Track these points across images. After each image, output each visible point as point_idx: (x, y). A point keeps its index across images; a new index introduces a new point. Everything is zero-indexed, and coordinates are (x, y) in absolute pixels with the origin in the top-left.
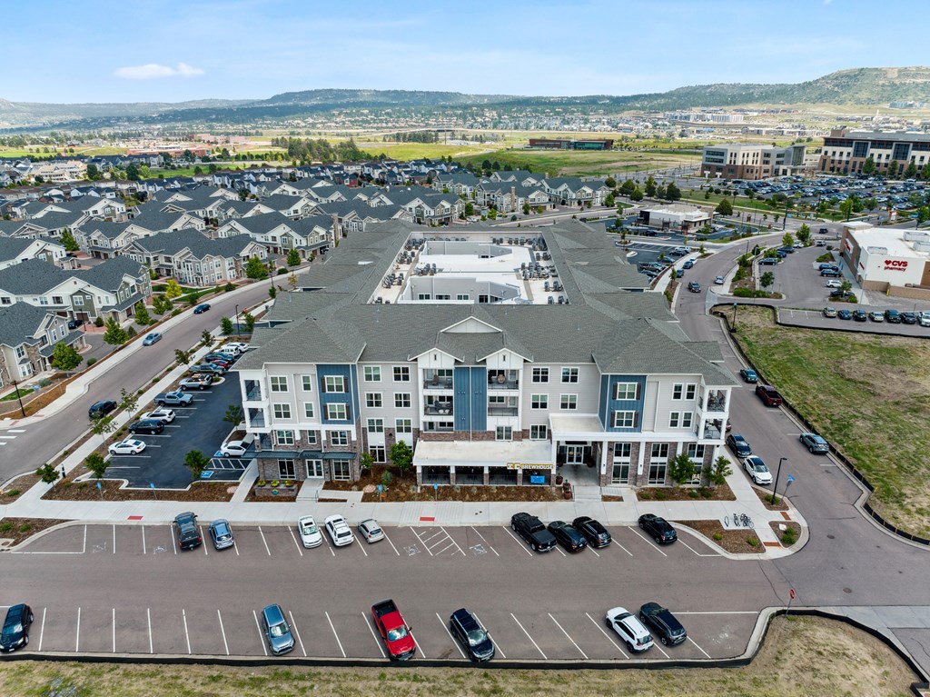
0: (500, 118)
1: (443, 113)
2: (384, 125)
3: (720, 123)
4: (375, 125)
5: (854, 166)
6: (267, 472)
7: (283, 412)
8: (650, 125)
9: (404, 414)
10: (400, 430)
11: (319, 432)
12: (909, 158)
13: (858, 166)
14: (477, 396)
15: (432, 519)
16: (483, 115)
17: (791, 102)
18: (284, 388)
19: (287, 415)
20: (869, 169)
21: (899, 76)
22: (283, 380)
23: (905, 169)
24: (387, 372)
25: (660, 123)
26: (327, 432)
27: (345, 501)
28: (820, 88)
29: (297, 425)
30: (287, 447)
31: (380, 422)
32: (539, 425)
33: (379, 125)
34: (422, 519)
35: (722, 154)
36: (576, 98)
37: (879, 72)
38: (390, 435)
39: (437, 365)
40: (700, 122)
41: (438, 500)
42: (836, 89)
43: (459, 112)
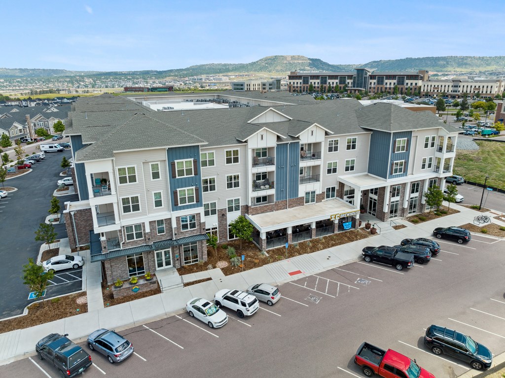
0: (95, 82)
1: (58, 80)
2: (18, 88)
3: (218, 81)
4: (11, 88)
5: (304, 89)
6: (114, 273)
7: (132, 205)
8: (183, 84)
9: (235, 194)
10: (230, 209)
11: (169, 220)
12: (328, 83)
13: (305, 88)
14: (292, 168)
15: (299, 272)
16: (84, 81)
17: (248, 71)
18: (133, 179)
19: (136, 208)
20: (311, 90)
21: (292, 59)
22: (132, 170)
23: (327, 89)
24: (220, 157)
25: (187, 82)
26: (178, 218)
27: (210, 279)
28: (259, 65)
29: (146, 217)
30: (136, 242)
31: (214, 204)
32: (331, 187)
33: (14, 88)
34: (291, 274)
35: (242, 85)
36: (137, 72)
37: (284, 58)
38: (223, 216)
39: (262, 145)
40: (208, 81)
41: (288, 257)
42: (267, 65)
43: (68, 80)
